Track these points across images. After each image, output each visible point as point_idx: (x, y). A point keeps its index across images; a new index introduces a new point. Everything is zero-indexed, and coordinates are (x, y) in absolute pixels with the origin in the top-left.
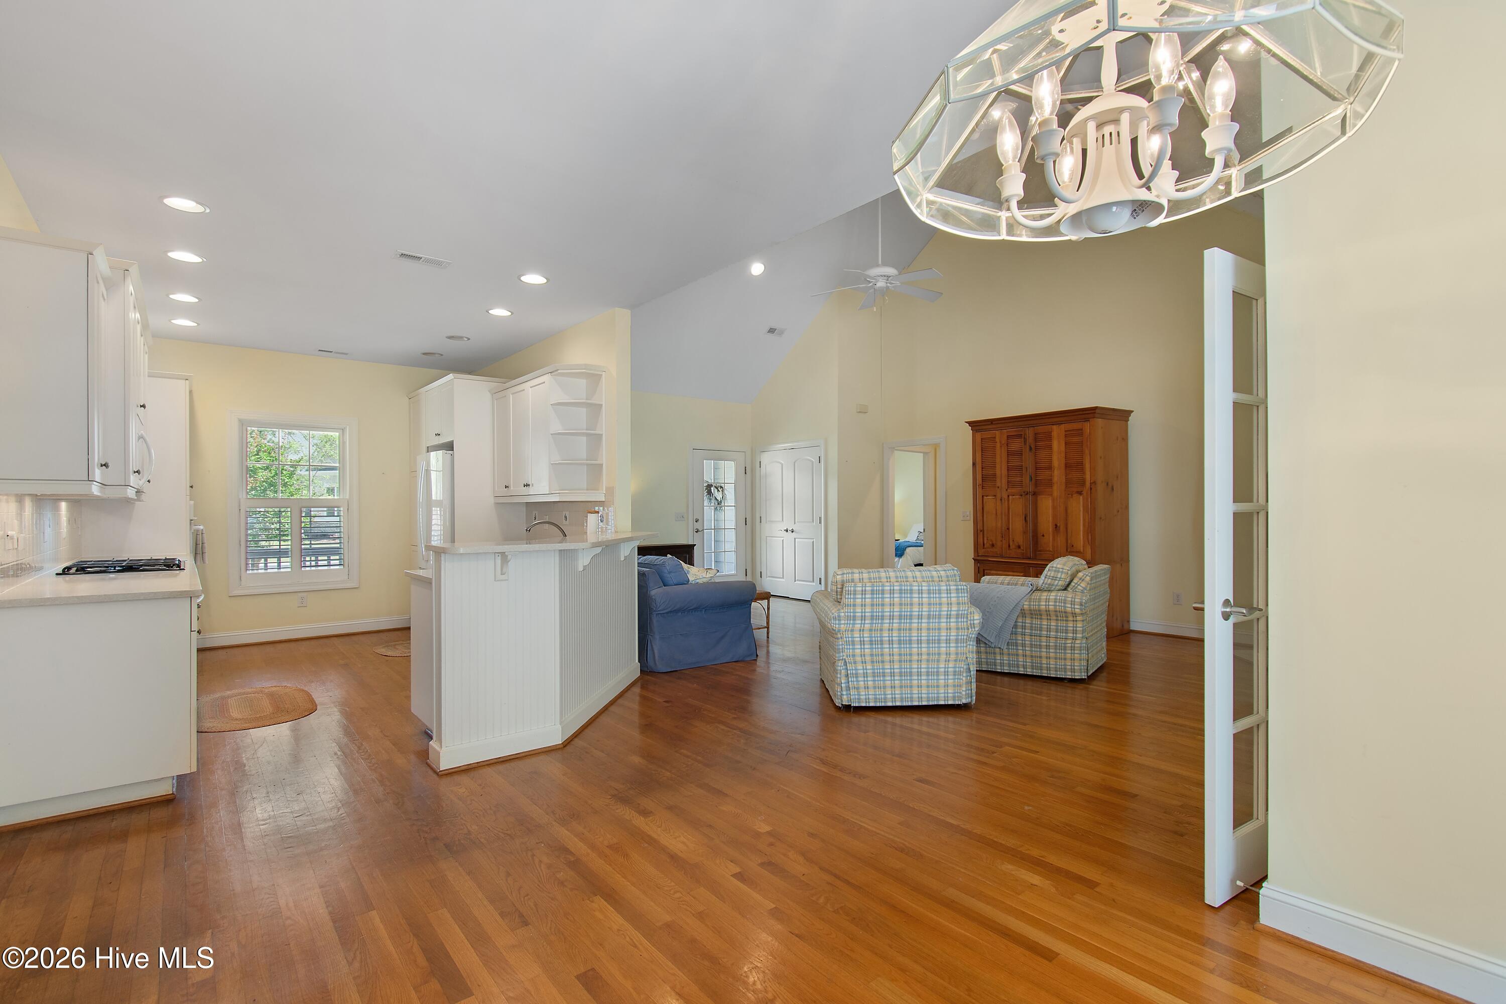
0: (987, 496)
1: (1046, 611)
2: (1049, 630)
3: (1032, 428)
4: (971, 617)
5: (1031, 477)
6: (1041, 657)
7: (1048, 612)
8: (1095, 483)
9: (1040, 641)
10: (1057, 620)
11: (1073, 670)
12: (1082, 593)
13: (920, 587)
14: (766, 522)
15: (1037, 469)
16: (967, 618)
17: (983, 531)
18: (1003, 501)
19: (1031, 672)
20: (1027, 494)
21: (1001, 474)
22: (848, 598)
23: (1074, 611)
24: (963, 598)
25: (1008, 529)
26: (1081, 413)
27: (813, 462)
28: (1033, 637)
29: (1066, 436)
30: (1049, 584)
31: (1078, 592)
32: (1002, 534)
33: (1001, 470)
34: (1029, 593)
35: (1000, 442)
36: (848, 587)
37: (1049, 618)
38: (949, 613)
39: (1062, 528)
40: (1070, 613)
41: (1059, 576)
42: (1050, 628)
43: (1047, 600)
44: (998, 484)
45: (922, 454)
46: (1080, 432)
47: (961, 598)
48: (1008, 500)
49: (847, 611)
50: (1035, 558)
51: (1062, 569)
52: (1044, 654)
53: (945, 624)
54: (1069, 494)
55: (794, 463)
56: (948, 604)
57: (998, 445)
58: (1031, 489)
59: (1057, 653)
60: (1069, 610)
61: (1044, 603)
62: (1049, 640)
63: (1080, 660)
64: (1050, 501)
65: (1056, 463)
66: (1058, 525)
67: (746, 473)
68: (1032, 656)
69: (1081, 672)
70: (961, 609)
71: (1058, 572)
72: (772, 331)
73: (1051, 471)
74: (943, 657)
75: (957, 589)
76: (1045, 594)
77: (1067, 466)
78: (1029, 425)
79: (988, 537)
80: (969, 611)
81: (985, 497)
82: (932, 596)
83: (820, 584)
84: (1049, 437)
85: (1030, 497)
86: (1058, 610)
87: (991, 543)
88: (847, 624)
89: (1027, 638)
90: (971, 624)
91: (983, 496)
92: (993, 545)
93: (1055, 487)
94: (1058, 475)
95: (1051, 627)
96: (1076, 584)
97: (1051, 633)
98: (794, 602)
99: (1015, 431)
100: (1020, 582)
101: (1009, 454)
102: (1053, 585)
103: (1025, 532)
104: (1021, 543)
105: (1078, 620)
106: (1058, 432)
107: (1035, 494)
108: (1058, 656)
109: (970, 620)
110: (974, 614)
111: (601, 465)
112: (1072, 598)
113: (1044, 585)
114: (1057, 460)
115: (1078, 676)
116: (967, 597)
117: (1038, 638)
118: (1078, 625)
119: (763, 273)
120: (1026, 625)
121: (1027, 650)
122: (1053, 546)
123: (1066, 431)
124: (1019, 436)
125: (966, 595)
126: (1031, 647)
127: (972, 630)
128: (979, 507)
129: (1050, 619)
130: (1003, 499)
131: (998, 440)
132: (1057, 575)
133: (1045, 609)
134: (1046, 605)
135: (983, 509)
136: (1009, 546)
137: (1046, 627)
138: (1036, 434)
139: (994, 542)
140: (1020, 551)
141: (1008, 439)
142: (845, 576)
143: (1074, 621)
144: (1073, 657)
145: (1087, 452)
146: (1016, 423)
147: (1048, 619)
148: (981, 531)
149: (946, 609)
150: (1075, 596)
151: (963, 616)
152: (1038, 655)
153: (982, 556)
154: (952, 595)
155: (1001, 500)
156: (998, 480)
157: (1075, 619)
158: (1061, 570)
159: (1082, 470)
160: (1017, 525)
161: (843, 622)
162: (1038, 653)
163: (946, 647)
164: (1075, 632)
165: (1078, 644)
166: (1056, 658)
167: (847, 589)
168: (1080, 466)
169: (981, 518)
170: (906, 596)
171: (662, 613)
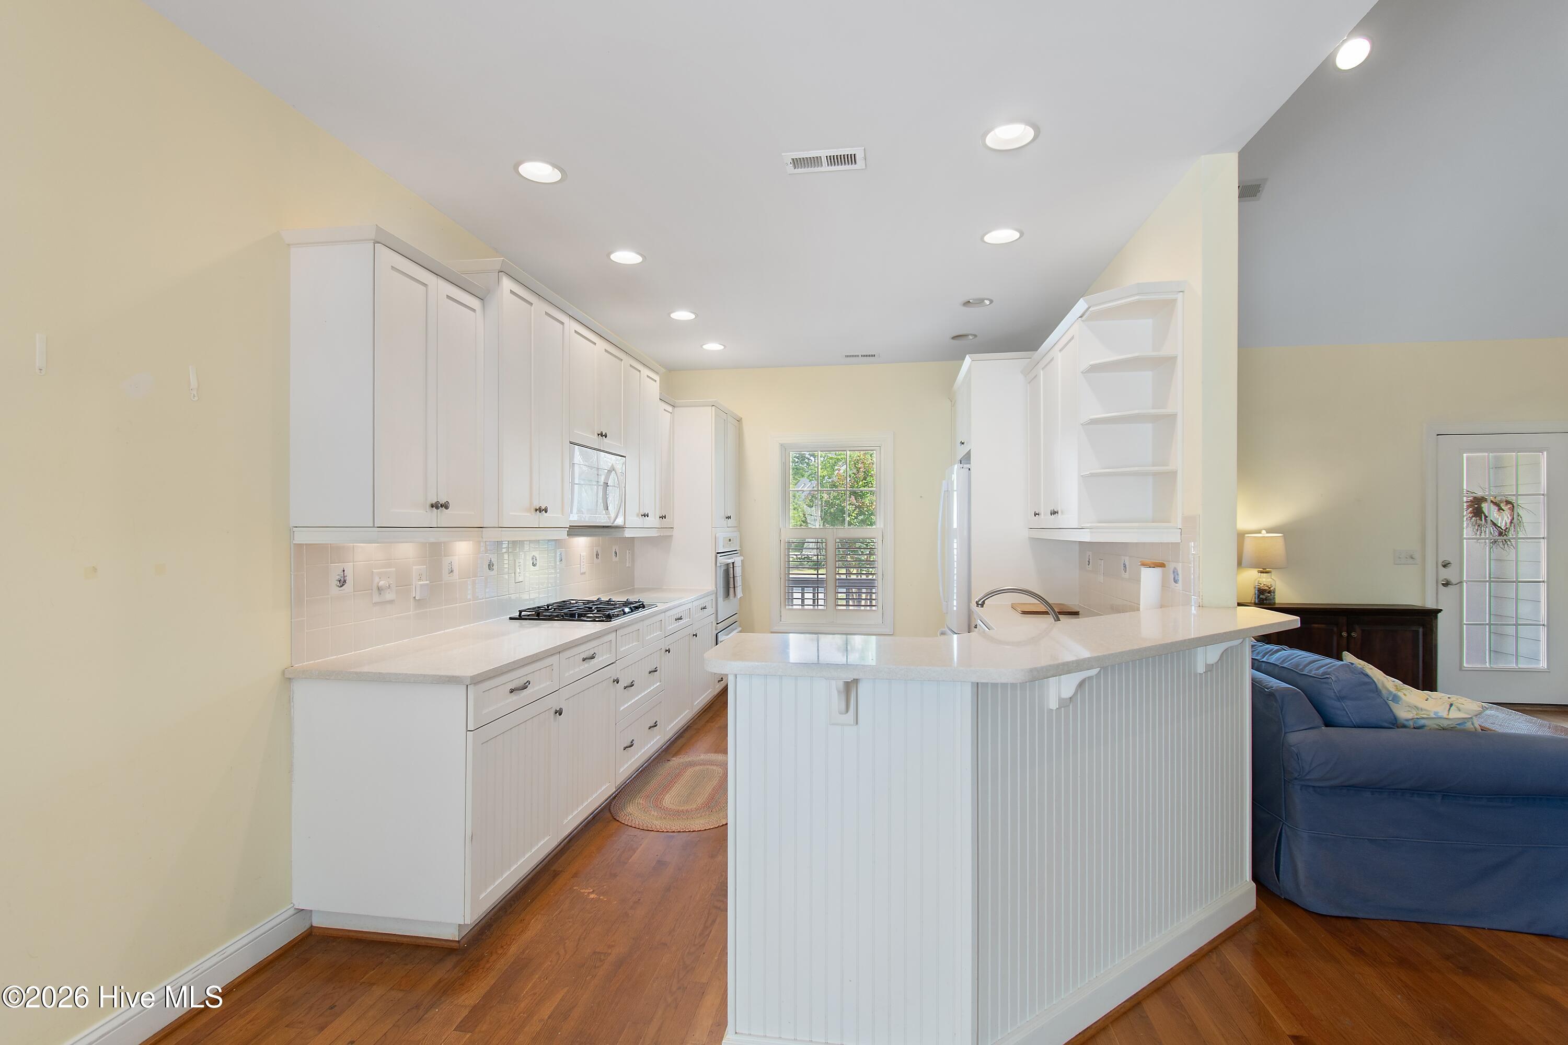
111: (1174, 474)
171: (1319, 787)
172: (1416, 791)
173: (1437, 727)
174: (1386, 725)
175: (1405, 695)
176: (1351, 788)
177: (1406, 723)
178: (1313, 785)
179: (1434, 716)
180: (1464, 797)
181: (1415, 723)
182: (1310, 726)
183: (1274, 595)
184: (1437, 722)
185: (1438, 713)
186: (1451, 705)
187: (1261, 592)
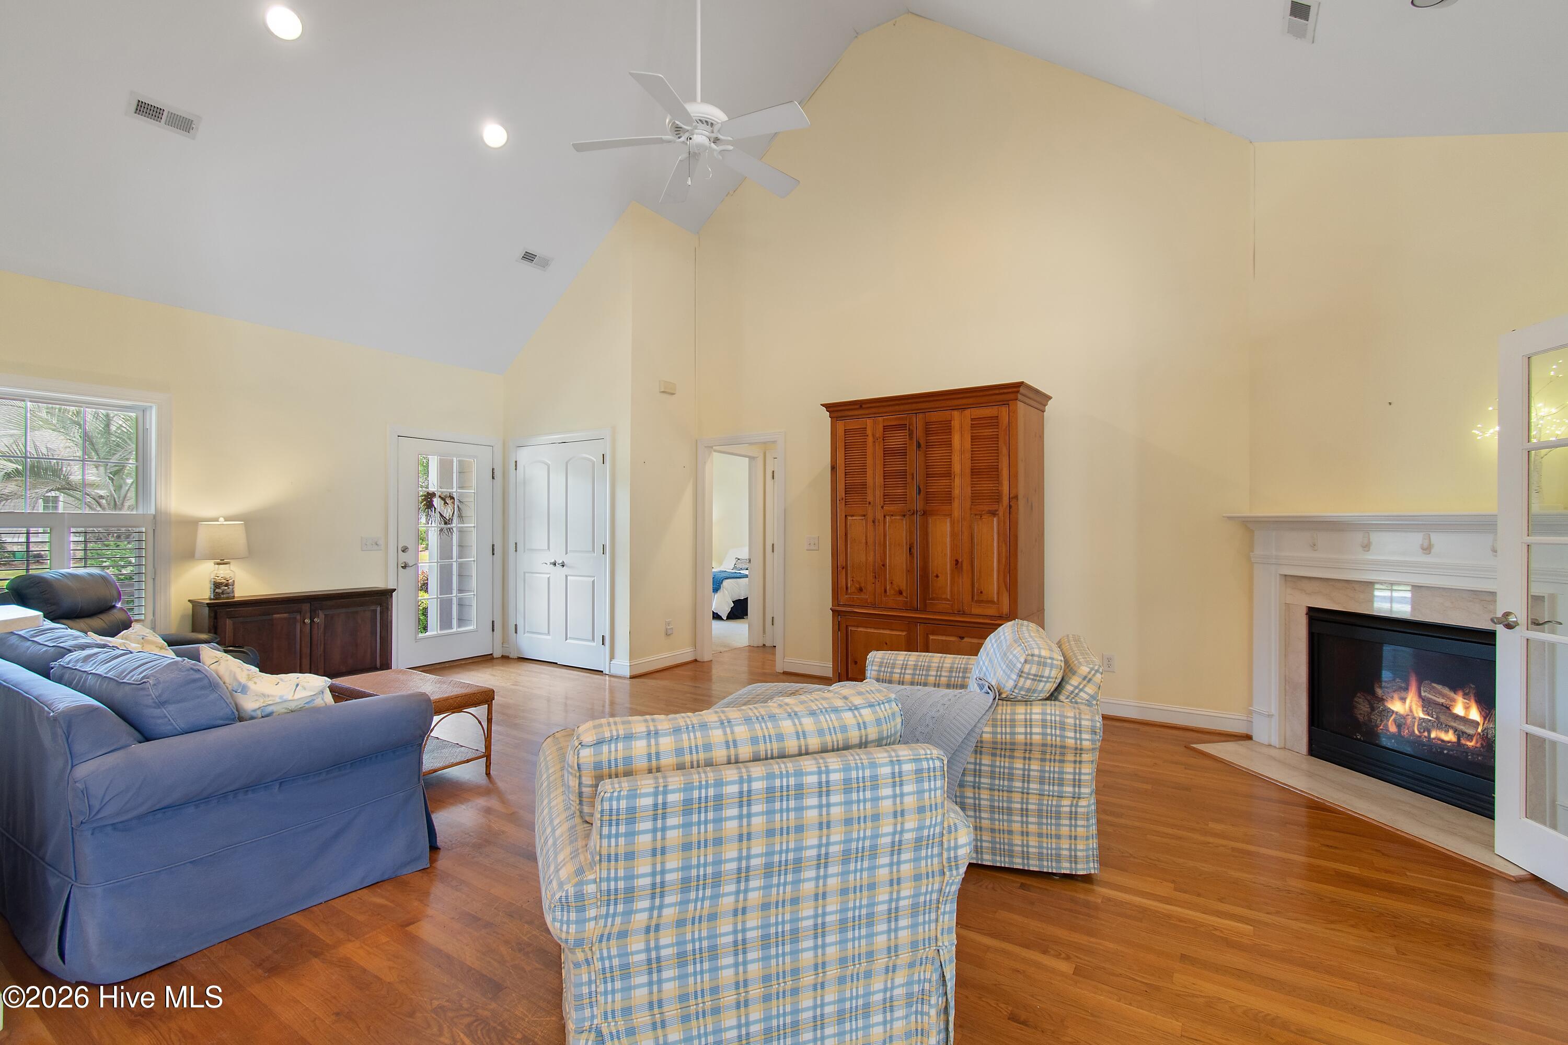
0: (852, 516)
1: (1026, 744)
2: (1026, 778)
3: (921, 416)
4: (949, 841)
5: (919, 489)
6: (1010, 832)
7: (1028, 747)
8: (1016, 497)
9: (1010, 801)
10: (1043, 760)
11: (1074, 859)
12: (1088, 706)
13: (824, 776)
14: (524, 551)
15: (928, 476)
16: (941, 844)
17: (845, 568)
18: (877, 524)
19: (990, 861)
20: (913, 514)
21: (875, 483)
22: (609, 836)
23: (1081, 744)
24: (933, 793)
25: (883, 565)
26: (997, 392)
27: (593, 463)
28: (996, 793)
29: (973, 426)
30: (1028, 690)
31: (1082, 703)
32: (875, 573)
33: (874, 477)
34: (990, 707)
35: (874, 436)
36: (611, 799)
37: (1027, 755)
38: (897, 837)
39: (966, 566)
40: (1071, 748)
41: (1046, 674)
42: (1029, 775)
43: (1028, 723)
44: (870, 498)
45: (748, 459)
46: (994, 421)
47: (927, 794)
48: (885, 523)
49: (604, 874)
50: (924, 610)
51: (1050, 658)
52: (1016, 827)
53: (887, 869)
54: (976, 515)
55: (567, 463)
56: (895, 814)
57: (870, 439)
58: (919, 505)
59: (1042, 824)
60: (1070, 742)
61: (1022, 730)
62: (1027, 799)
63: (1087, 838)
64: (948, 524)
65: (957, 468)
66: (960, 560)
67: (493, 478)
68: (993, 831)
69: (1088, 862)
70: (927, 822)
71: (1045, 665)
72: (529, 257)
73: (950, 479)
74: (881, 961)
75: (918, 772)
76: (1021, 709)
77: (975, 472)
78: (917, 410)
79: (853, 577)
80: (946, 825)
81: (849, 518)
82: (854, 796)
83: (603, 644)
84: (947, 428)
85: (918, 518)
86: (1049, 742)
87: (858, 586)
88: (607, 915)
89: (985, 794)
90: (949, 859)
91: (846, 516)
92: (861, 590)
93: (956, 504)
94: (960, 486)
95: (1032, 773)
96: (1076, 687)
97: (1032, 786)
98: (564, 671)
99: (896, 419)
100: (934, 665)
101: (887, 452)
102: (1034, 691)
103: (909, 571)
104: (903, 587)
105: (1083, 760)
106: (960, 421)
107: (925, 513)
108: (1045, 831)
109: (949, 849)
110: (956, 830)
112: (1075, 718)
113: (1016, 691)
114: (960, 462)
115: (1083, 869)
116: (942, 787)
117: (1005, 794)
118: (1083, 771)
119: (504, 145)
120: (983, 768)
121: (985, 819)
122: (951, 591)
123: (972, 420)
124: (902, 427)
126: (992, 812)
127: (951, 876)
128: (841, 532)
129: (1030, 759)
130: (877, 521)
131: (869, 432)
132: (1043, 671)
133: (1023, 741)
134: (1026, 734)
135: (846, 534)
136: (885, 591)
137: (1021, 772)
138: (927, 424)
139: (863, 585)
140: (900, 598)
141: (884, 431)
142: (605, 748)
143: (1075, 762)
144: (1073, 834)
145: (1004, 451)
146: (897, 407)
147: (1025, 758)
148: (843, 568)
149: (890, 828)
150: (1080, 714)
151: (929, 841)
152: (1006, 828)
153: (844, 605)
154: (906, 789)
155: (874, 522)
156: (869, 491)
157: (1078, 759)
158: (1049, 661)
159: (997, 478)
160: (898, 559)
161: (592, 913)
162: (1005, 824)
163: (889, 931)
164: (1077, 783)
165: (1084, 807)
166: (1040, 835)
167: (606, 806)
168: (993, 472)
169: (844, 544)
170: (785, 806)
171: (121, 822)
172: (248, 788)
173: (286, 711)
174: (221, 722)
175: (255, 683)
176: (167, 810)
177: (254, 714)
178: (111, 823)
179: (279, 701)
180: (303, 778)
181: (262, 711)
182: (112, 748)
183: (233, 589)
184: (285, 705)
185: (283, 696)
186: (297, 685)
187: (217, 585)
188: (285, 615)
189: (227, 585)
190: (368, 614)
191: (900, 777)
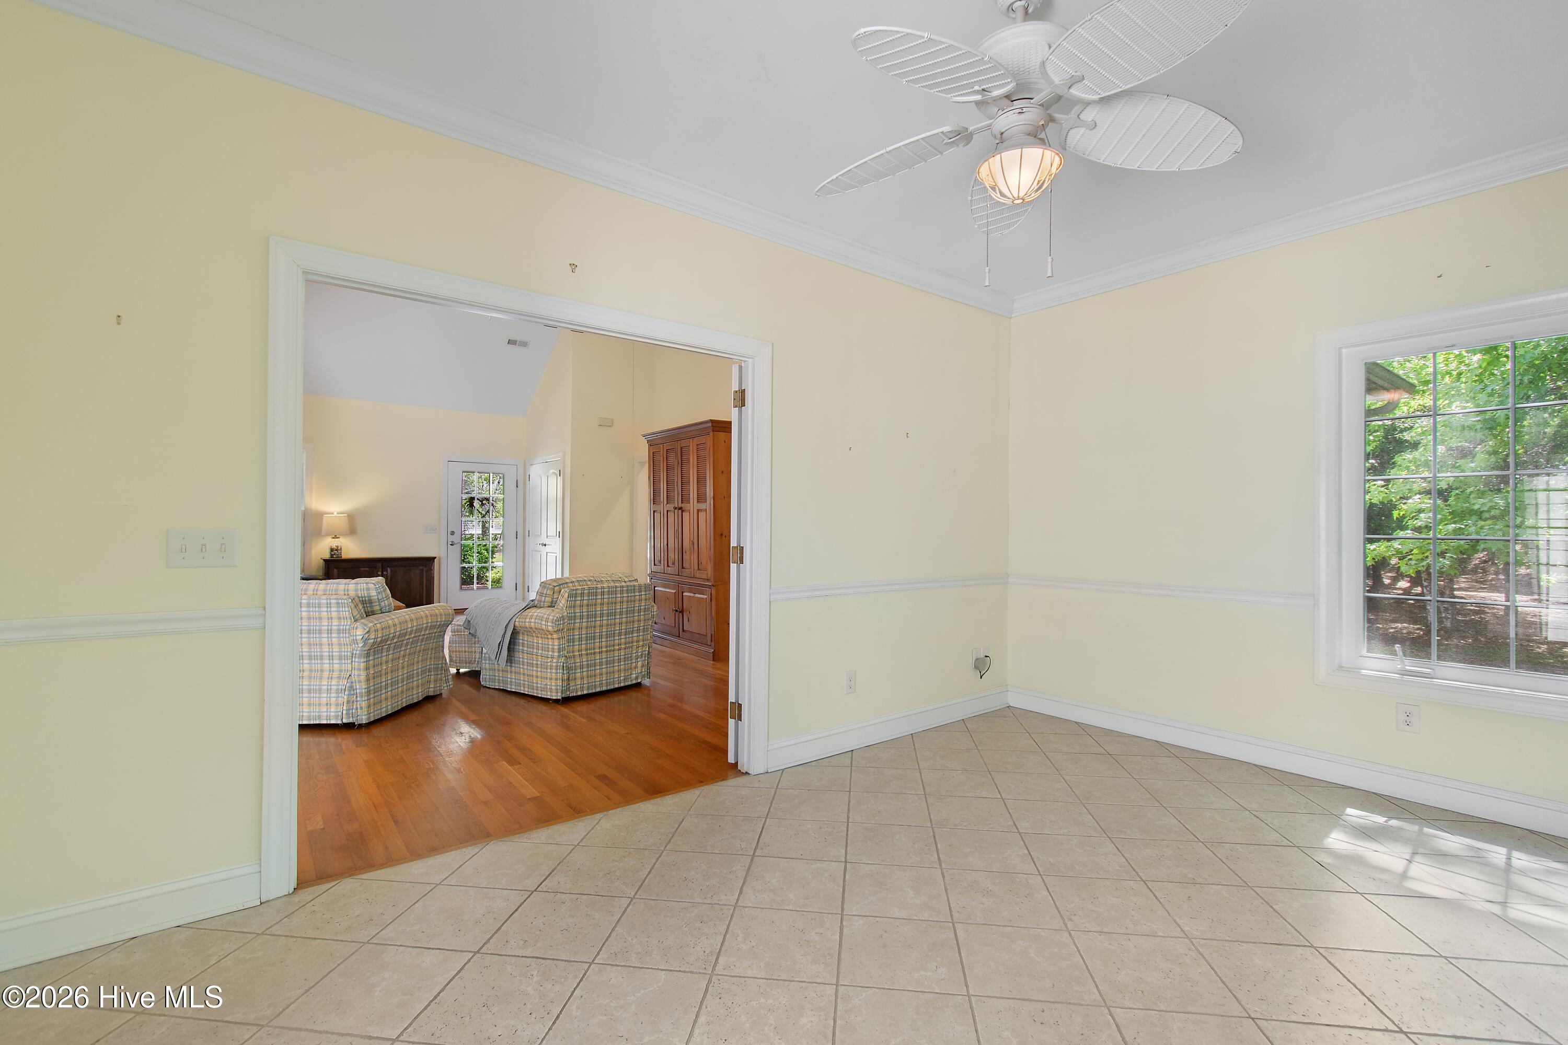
2: (537, 648)
3: (680, 442)
4: (353, 633)
5: (679, 493)
14: (532, 536)
15: (682, 484)
16: (349, 633)
18: (664, 517)
20: (677, 510)
21: (663, 490)
24: (344, 613)
25: (667, 545)
26: (703, 426)
28: (529, 655)
29: (697, 449)
32: (664, 550)
33: (663, 485)
35: (663, 456)
38: (330, 627)
39: (696, 545)
42: (538, 646)
44: (662, 499)
46: (705, 446)
47: (341, 613)
48: (667, 516)
50: (681, 576)
53: (326, 639)
54: (699, 510)
56: (328, 618)
57: (662, 459)
58: (679, 504)
63: (556, 679)
64: (689, 517)
65: (692, 478)
66: (694, 542)
67: (517, 487)
70: (342, 624)
72: (512, 342)
73: (689, 486)
74: (326, 674)
75: (338, 603)
77: (698, 481)
78: (678, 438)
79: (657, 553)
81: (655, 513)
84: (688, 450)
85: (679, 513)
87: (658, 559)
90: (353, 640)
92: (659, 562)
93: (691, 503)
94: (693, 491)
99: (671, 444)
101: (668, 468)
103: (676, 549)
104: (674, 560)
105: (554, 637)
106: (693, 446)
107: (681, 510)
109: (353, 636)
114: (692, 474)
122: (690, 563)
124: (673, 450)
125: (347, 609)
126: (527, 665)
127: (355, 647)
130: (664, 515)
131: (661, 454)
138: (682, 448)
139: (660, 558)
140: (674, 567)
141: (667, 453)
145: (708, 466)
146: (671, 437)
149: (327, 624)
151: (344, 631)
154: (332, 609)
156: (661, 495)
159: (706, 485)
160: (672, 541)
163: (330, 664)
165: (555, 662)
168: (704, 481)
183: (340, 552)
187: (332, 550)
188: (367, 569)
189: (337, 550)
190: (418, 571)
191: (330, 604)
